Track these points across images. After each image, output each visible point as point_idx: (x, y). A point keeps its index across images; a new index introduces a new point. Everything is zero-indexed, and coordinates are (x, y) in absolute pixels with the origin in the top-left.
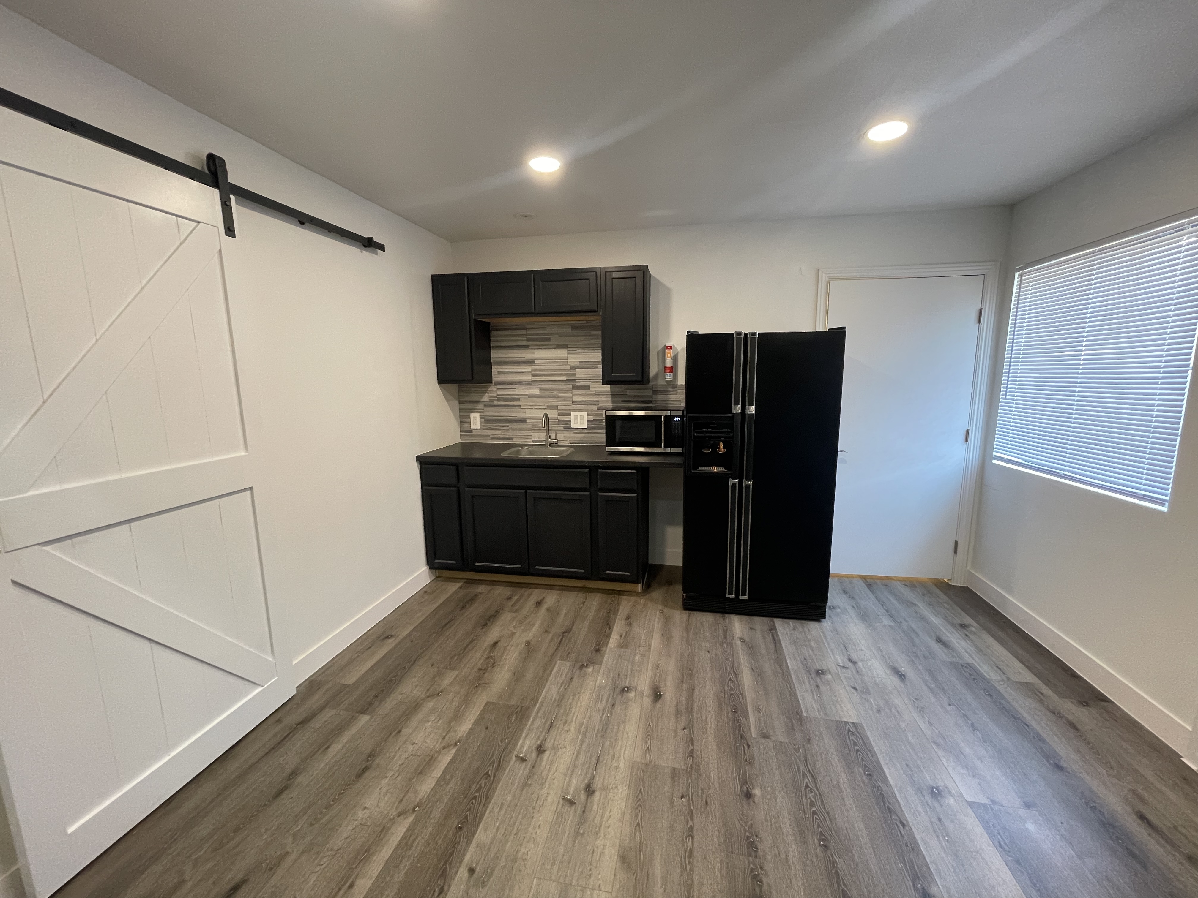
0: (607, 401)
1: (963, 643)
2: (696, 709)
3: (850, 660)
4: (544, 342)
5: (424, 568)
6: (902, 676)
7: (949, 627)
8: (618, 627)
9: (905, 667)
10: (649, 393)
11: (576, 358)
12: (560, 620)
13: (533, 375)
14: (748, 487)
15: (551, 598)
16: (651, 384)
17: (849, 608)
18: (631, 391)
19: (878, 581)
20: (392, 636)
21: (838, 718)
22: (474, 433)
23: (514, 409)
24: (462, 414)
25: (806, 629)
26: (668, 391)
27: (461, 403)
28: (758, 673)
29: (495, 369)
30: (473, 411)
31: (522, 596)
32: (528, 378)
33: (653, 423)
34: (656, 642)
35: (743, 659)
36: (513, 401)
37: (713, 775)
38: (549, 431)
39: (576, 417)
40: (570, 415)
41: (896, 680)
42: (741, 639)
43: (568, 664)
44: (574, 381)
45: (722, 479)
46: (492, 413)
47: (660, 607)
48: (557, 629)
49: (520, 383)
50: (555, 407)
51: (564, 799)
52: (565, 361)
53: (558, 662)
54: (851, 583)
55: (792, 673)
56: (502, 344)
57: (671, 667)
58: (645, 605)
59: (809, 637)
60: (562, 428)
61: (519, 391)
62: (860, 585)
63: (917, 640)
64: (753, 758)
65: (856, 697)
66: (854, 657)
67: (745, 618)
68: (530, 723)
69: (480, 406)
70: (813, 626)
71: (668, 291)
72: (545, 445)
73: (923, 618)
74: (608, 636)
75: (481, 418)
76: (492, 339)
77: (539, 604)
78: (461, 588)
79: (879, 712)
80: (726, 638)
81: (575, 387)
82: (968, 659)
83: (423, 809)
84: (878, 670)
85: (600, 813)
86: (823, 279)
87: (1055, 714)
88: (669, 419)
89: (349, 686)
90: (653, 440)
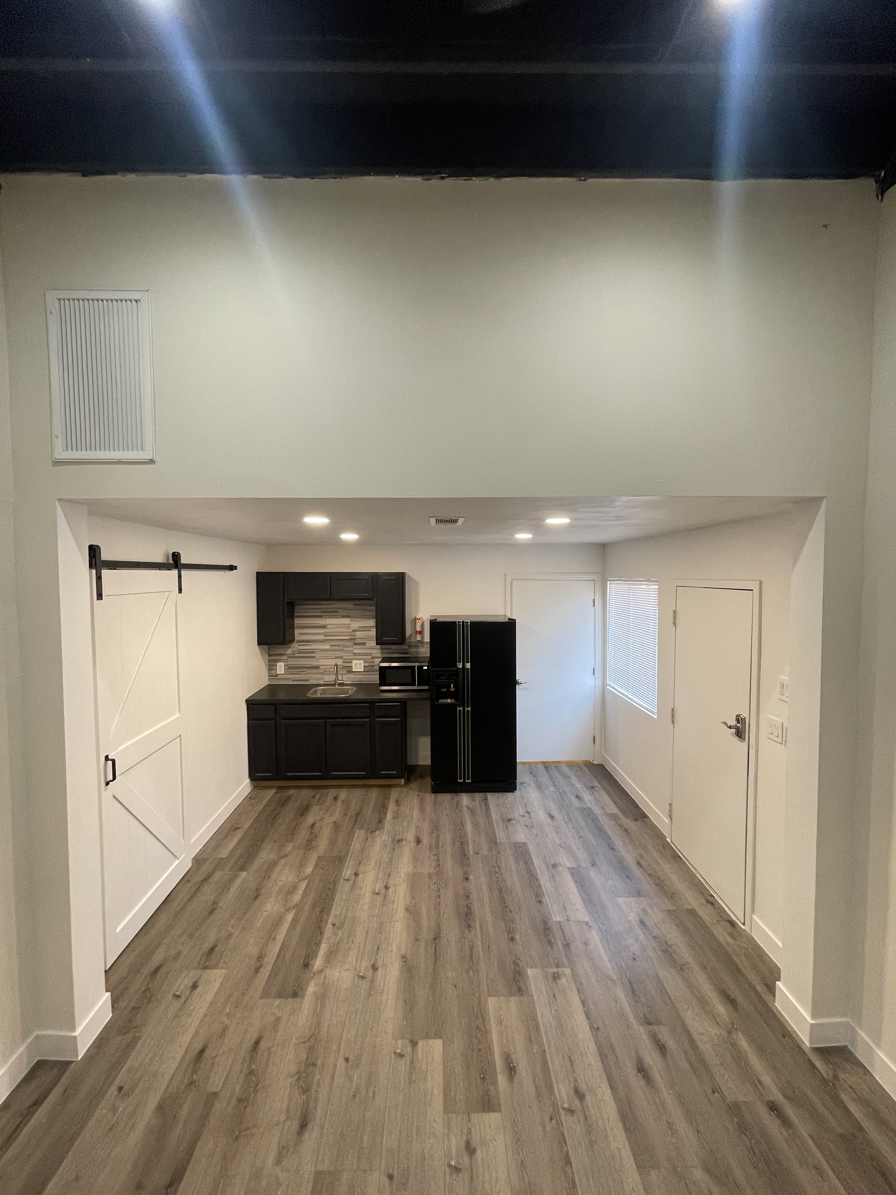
0: (377, 653)
1: (590, 797)
2: (440, 845)
3: (527, 812)
4: (333, 614)
5: (247, 781)
6: (552, 817)
7: (585, 789)
8: (391, 807)
9: (555, 812)
10: (406, 647)
11: (355, 624)
12: (353, 806)
13: (325, 636)
14: (468, 711)
15: (343, 794)
16: (407, 641)
17: (532, 783)
18: (394, 648)
19: (552, 765)
20: (239, 828)
21: (515, 841)
22: (279, 677)
23: (310, 659)
24: (270, 663)
25: (505, 797)
26: (418, 646)
27: (269, 655)
28: (475, 824)
29: (297, 632)
30: (279, 661)
31: (322, 794)
32: (322, 637)
33: (410, 670)
34: (416, 814)
35: (467, 817)
36: (310, 654)
37: (450, 873)
38: (337, 675)
39: (356, 665)
40: (352, 662)
41: (549, 820)
42: (466, 807)
43: (363, 831)
44: (355, 639)
45: (453, 707)
46: (293, 662)
47: (417, 793)
48: (352, 813)
49: (315, 641)
51: (374, 892)
52: (348, 626)
53: (357, 831)
54: (536, 767)
55: (494, 822)
56: (303, 615)
57: (426, 827)
58: (407, 793)
59: (506, 802)
60: (346, 672)
61: (314, 646)
62: (541, 767)
63: (565, 798)
64: (470, 863)
65: (526, 830)
66: (530, 811)
67: (469, 794)
68: (347, 863)
69: (285, 658)
70: (509, 796)
71: (417, 583)
72: (334, 685)
73: (572, 785)
74: (386, 813)
75: (285, 666)
76: (295, 611)
77: (336, 798)
78: (276, 793)
79: (537, 836)
80: (457, 806)
81: (355, 644)
82: (589, 805)
83: (298, 907)
84: (541, 816)
85: (393, 895)
86: (509, 579)
87: (621, 826)
88: (420, 668)
89: (224, 858)
90: (410, 681)
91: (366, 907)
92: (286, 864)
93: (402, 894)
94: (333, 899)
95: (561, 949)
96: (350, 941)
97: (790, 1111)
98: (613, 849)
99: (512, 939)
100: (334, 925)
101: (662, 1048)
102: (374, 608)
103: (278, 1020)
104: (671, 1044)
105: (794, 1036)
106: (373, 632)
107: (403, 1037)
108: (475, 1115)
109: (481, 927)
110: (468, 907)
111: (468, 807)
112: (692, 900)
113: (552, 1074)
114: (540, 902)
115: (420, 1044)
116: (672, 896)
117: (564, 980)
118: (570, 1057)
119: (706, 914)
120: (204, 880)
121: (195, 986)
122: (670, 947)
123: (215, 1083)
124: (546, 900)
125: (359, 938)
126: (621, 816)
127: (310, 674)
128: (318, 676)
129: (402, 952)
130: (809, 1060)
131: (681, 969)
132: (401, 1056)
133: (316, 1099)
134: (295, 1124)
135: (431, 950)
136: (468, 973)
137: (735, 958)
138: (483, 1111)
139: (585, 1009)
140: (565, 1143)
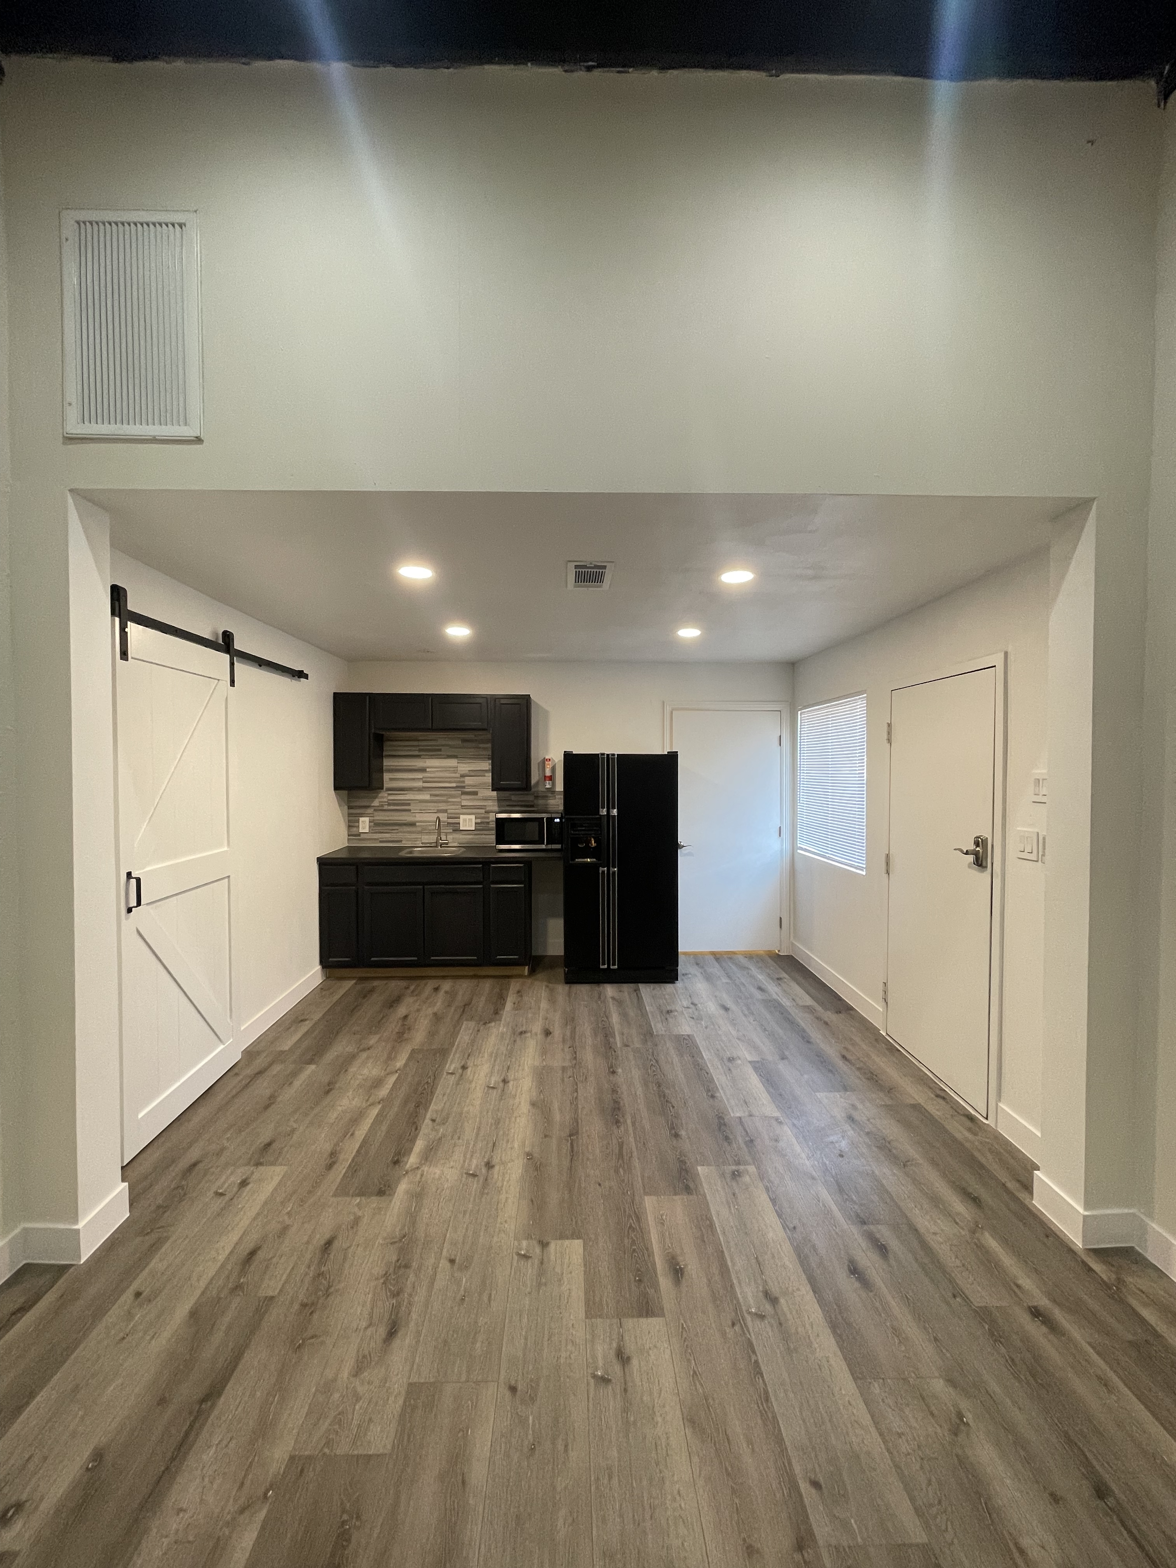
0: (493, 806)
1: (776, 989)
2: (577, 1038)
3: (692, 1004)
4: (435, 752)
5: (318, 967)
6: (726, 1009)
7: (770, 981)
8: (511, 998)
9: (730, 1004)
10: (531, 798)
11: (465, 767)
12: (459, 997)
13: (424, 782)
14: (614, 873)
15: (446, 985)
16: (533, 790)
17: (699, 974)
18: (515, 797)
19: (725, 956)
20: (305, 1020)
21: (678, 1033)
22: (362, 836)
23: (403, 814)
24: (350, 818)
25: (663, 989)
26: (547, 797)
27: (350, 808)
28: (624, 1015)
29: (386, 776)
30: (362, 815)
31: (418, 986)
32: (420, 784)
33: (536, 824)
34: (544, 1005)
35: (613, 1008)
36: (404, 807)
37: (591, 1066)
38: (439, 834)
39: (465, 820)
40: (459, 818)
41: (722, 1012)
43: (474, 1023)
44: (464, 787)
45: (594, 867)
46: (381, 817)
47: (545, 983)
48: (457, 1003)
49: (410, 789)
50: (445, 811)
51: (488, 1087)
52: (454, 770)
53: (465, 1022)
55: (649, 1013)
56: (394, 753)
57: (557, 1018)
58: (532, 984)
59: (664, 992)
60: (451, 831)
61: (409, 796)
62: (710, 958)
63: (743, 989)
64: (618, 1056)
65: (692, 1023)
66: (696, 1002)
67: (615, 985)
68: (452, 1056)
69: (370, 811)
70: (669, 987)
71: (546, 713)
72: (436, 846)
73: (752, 976)
74: (504, 1005)
75: (370, 822)
76: (385, 749)
77: (436, 989)
78: (356, 984)
79: (706, 1028)
80: (599, 998)
81: (464, 793)
82: (775, 996)
83: (386, 1102)
84: (712, 1007)
85: (514, 1089)
86: (668, 709)
87: (818, 1018)
88: (550, 820)
89: (286, 1051)
90: (537, 839)
91: (477, 1102)
92: (368, 1058)
93: (525, 1088)
94: (432, 1093)
95: (743, 1145)
96: (456, 1137)
97: (1059, 1315)
98: (808, 1042)
99: (677, 1136)
100: (433, 1121)
101: (882, 1249)
102: (489, 745)
103: (357, 1221)
104: (894, 1244)
105: (1062, 1236)
106: (488, 778)
107: (529, 1237)
108: (630, 1320)
109: (634, 1124)
110: (616, 1102)
111: (613, 998)
112: (916, 1094)
113: (733, 1276)
114: (713, 1097)
115: (552, 1246)
116: (890, 1090)
117: (747, 1179)
118: (757, 1258)
119: (935, 1109)
120: (257, 1074)
121: (244, 1183)
122: (889, 1143)
123: (270, 1287)
124: (721, 1094)
125: (469, 1132)
126: (819, 1008)
127: (404, 832)
128: (414, 836)
129: (527, 1150)
130: (1083, 1262)
131: (904, 1165)
132: (526, 1257)
133: (410, 1303)
134: (382, 1331)
135: (566, 1147)
136: (617, 1171)
137: (977, 1154)
138: (640, 1315)
139: (777, 1208)
140: (754, 1352)
